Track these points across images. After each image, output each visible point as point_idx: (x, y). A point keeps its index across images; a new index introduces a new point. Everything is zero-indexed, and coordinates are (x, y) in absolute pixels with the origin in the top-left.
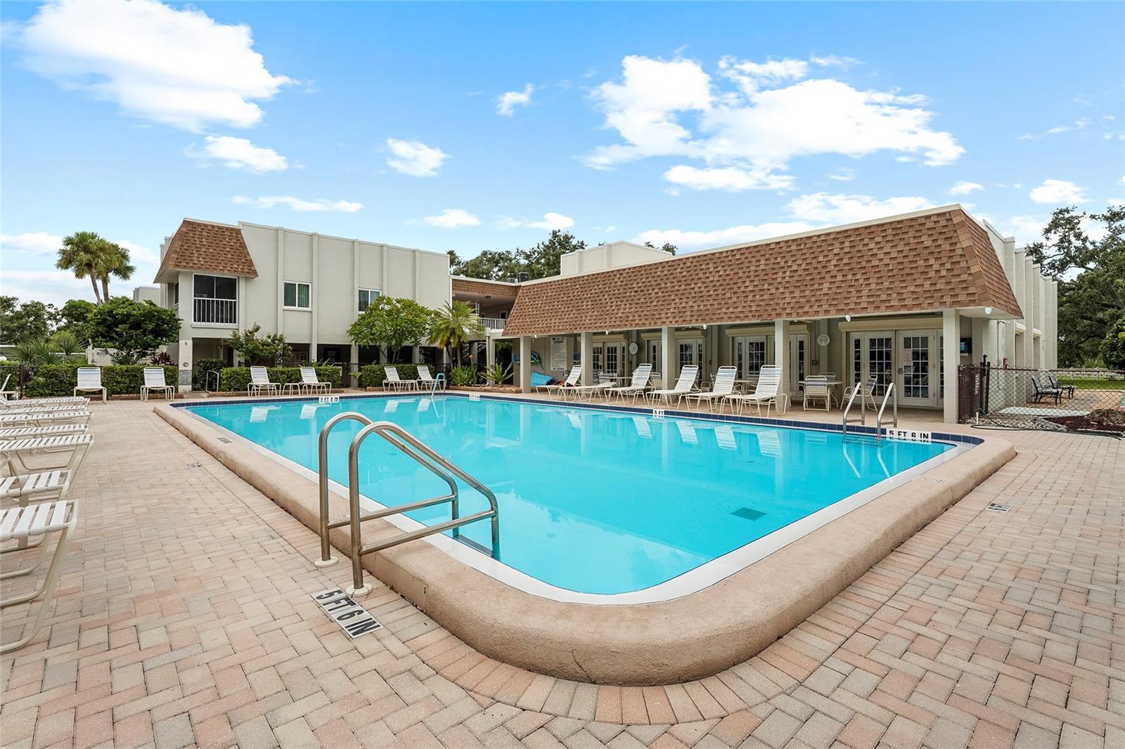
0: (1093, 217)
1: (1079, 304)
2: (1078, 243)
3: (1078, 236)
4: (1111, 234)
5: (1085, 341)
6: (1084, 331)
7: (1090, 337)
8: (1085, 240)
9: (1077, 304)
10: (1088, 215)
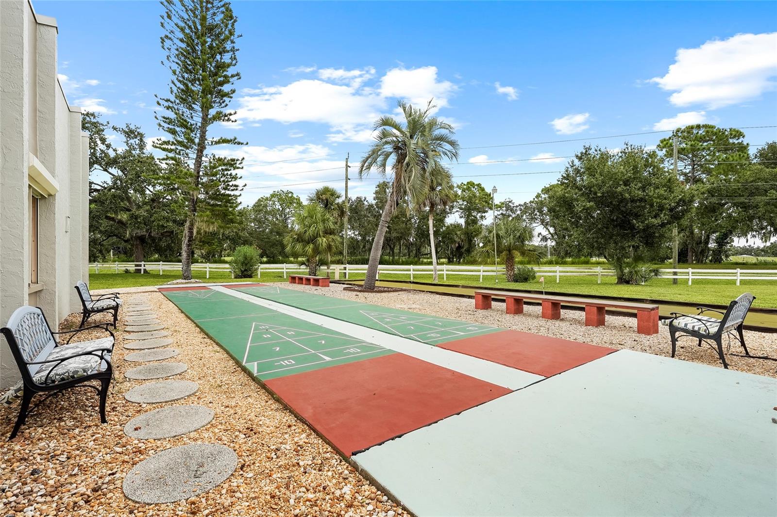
0: (115, 128)
1: (104, 203)
2: (103, 147)
3: (103, 140)
4: (128, 148)
5: (105, 240)
6: (106, 231)
7: (110, 236)
8: (108, 146)
9: (102, 203)
10: (111, 125)
